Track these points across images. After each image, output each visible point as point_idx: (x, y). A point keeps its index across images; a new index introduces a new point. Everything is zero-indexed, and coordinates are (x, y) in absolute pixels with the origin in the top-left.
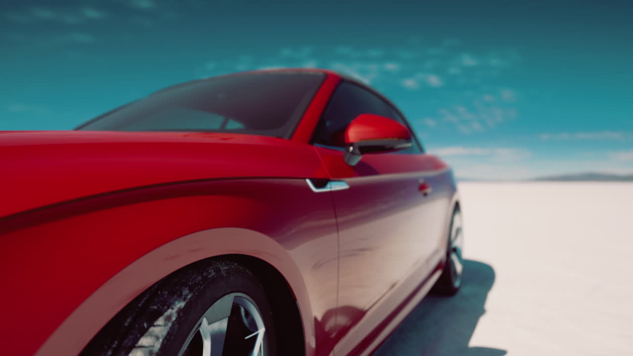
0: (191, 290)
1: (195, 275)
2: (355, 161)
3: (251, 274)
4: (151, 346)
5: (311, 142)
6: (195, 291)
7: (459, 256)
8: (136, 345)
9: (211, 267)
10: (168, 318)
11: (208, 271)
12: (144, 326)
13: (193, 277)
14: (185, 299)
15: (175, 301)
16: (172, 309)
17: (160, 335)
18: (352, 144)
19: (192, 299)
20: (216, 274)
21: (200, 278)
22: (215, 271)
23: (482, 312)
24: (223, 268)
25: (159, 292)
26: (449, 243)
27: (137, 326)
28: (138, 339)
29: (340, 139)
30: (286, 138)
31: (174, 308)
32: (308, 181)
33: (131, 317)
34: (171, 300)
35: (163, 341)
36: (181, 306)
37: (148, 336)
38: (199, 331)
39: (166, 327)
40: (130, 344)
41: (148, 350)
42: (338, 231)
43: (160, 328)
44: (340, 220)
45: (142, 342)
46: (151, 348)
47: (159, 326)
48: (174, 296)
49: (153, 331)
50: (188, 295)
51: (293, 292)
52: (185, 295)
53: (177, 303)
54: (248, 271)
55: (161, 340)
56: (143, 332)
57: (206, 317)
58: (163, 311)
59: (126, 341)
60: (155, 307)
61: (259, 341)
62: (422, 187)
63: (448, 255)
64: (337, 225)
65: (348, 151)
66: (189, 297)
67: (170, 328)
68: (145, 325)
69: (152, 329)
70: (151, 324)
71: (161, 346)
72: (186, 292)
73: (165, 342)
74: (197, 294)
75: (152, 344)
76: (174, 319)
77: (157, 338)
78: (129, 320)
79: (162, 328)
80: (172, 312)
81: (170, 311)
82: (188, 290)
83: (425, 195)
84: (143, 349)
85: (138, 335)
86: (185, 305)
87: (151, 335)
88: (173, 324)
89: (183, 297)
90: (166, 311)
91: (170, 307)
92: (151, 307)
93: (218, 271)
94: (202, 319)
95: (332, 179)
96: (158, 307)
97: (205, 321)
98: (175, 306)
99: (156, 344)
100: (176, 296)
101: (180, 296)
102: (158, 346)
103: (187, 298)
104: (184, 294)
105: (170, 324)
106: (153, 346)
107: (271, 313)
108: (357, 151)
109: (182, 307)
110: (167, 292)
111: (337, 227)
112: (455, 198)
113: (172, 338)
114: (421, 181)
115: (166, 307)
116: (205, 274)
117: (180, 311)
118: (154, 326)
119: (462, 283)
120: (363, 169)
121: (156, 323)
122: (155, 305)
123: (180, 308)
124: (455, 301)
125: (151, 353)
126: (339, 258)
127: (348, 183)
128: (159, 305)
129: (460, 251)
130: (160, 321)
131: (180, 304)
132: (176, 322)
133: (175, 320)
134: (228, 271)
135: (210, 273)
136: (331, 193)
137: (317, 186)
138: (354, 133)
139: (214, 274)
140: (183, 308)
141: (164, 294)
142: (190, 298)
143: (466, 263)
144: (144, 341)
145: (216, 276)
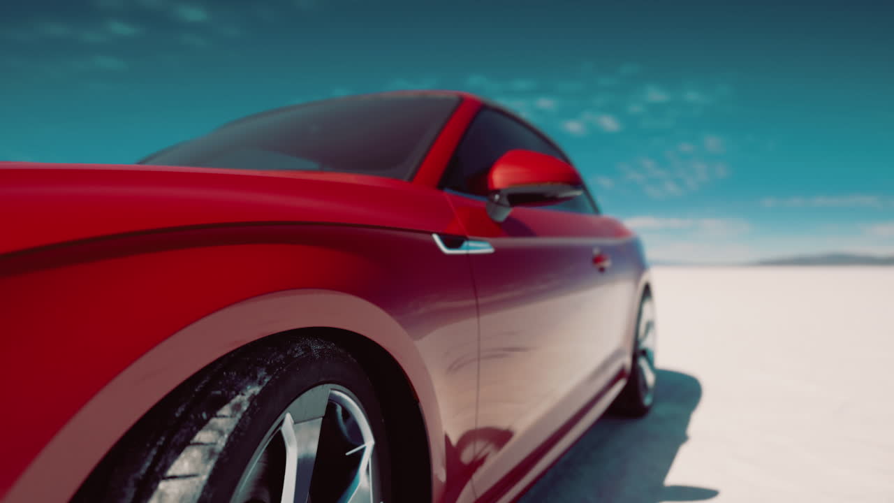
0: (269, 372)
1: (275, 353)
2: (503, 214)
3: (355, 361)
4: (212, 444)
5: (441, 186)
6: (275, 373)
7: (651, 363)
8: (192, 442)
9: (298, 344)
10: (237, 407)
11: (293, 350)
12: (202, 417)
13: (273, 355)
14: (260, 383)
15: (246, 384)
16: (243, 395)
17: (225, 429)
18: (497, 191)
19: (270, 384)
20: (305, 353)
21: (281, 356)
22: (303, 350)
23: (682, 438)
24: (316, 347)
25: (225, 373)
26: (637, 342)
27: (192, 416)
28: (194, 434)
29: (481, 185)
30: (406, 179)
31: (246, 393)
32: (436, 238)
33: (184, 406)
34: (241, 384)
35: (229, 438)
36: (254, 392)
37: (207, 430)
38: (280, 432)
39: (234, 419)
40: (183, 439)
41: (207, 448)
42: (478, 315)
43: (225, 421)
44: (481, 301)
45: (199, 438)
46: (213, 446)
47: (224, 416)
48: (245, 378)
49: (215, 423)
50: (264, 378)
51: (414, 390)
52: (261, 378)
53: (249, 387)
54: (349, 356)
55: (226, 436)
56: (201, 425)
57: (290, 412)
58: (230, 397)
59: (177, 437)
60: (219, 392)
61: (366, 459)
62: (597, 260)
63: (635, 358)
64: (477, 306)
65: (492, 200)
66: (266, 380)
67: (240, 420)
68: (204, 415)
69: (213, 420)
70: (212, 414)
71: (226, 444)
72: (262, 373)
73: (232, 439)
74: (277, 377)
75: (214, 441)
76: (245, 408)
77: (221, 433)
78: (181, 409)
79: (229, 419)
80: (243, 399)
81: (239, 397)
82: (265, 371)
83: (602, 270)
84: (202, 447)
85: (195, 429)
86: (261, 392)
87: (212, 429)
88: (244, 415)
89: (258, 380)
90: (233, 397)
91: (240, 392)
92: (213, 392)
93: (308, 349)
94: (285, 414)
95: (470, 237)
96: (223, 392)
97: (288, 418)
98: (247, 391)
99: (219, 442)
100: (248, 379)
101: (253, 379)
102: (221, 444)
103: (264, 382)
104: (259, 376)
105: (239, 416)
106: (215, 444)
107: (383, 420)
108: (506, 202)
109: (256, 394)
110: (235, 374)
111: (478, 310)
112: (645, 278)
113: (242, 434)
114: (596, 252)
115: (234, 393)
116: (288, 353)
117: (253, 398)
118: (216, 416)
119: (655, 401)
120: (514, 227)
121: (220, 413)
122: (218, 389)
123: (253, 395)
124: (645, 424)
125: (212, 453)
126: (479, 359)
127: (493, 245)
128: (223, 389)
129: (652, 353)
130: (226, 410)
131: (255, 390)
132: (247, 413)
133: (247, 410)
134: (321, 352)
135: (296, 352)
136: (468, 256)
137: (448, 245)
138: (500, 177)
139: (303, 353)
140: (258, 395)
141: (231, 376)
142: (268, 382)
143: (661, 375)
144: (203, 436)
145: (304, 356)
